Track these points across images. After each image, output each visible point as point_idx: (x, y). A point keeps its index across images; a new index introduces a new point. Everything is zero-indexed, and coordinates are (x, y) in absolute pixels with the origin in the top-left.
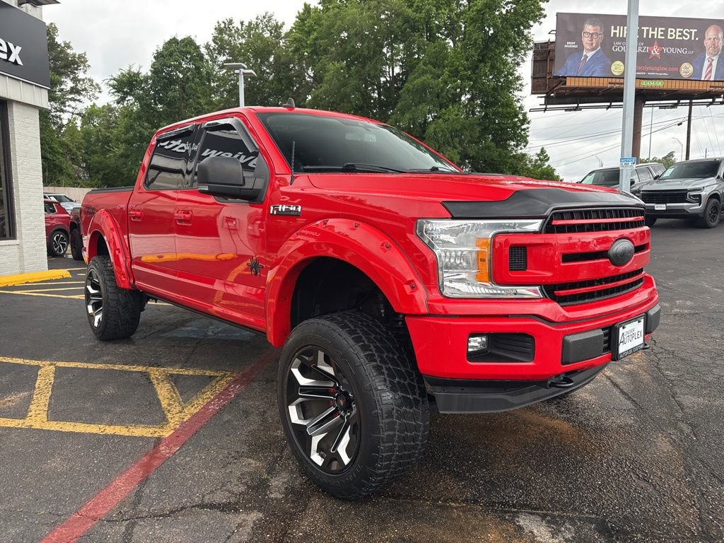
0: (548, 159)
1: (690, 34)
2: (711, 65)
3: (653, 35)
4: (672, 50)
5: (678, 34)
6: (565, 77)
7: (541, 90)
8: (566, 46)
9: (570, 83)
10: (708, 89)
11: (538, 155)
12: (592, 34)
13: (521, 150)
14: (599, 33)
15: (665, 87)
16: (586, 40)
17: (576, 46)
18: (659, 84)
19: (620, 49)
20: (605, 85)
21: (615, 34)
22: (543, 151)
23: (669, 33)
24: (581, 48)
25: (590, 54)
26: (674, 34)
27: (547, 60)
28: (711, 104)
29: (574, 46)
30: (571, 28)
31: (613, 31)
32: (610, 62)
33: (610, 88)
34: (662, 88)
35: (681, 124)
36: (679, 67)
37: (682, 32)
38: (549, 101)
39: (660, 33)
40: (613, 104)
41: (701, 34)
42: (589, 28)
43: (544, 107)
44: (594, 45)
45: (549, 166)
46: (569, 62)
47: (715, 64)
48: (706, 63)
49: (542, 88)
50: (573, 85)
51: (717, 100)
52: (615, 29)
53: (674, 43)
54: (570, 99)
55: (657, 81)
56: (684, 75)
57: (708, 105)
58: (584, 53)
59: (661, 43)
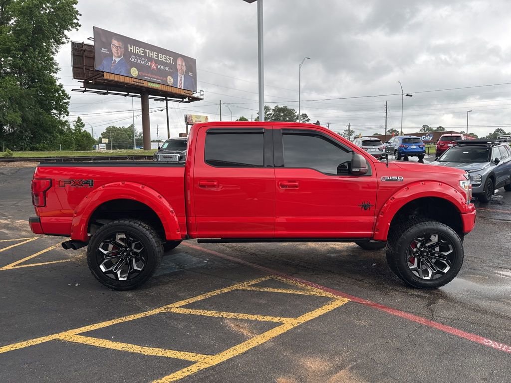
0: (84, 126)
1: (170, 60)
2: (181, 80)
3: (151, 56)
4: (162, 67)
5: (164, 58)
6: (103, 72)
7: (80, 77)
8: (101, 51)
9: (107, 76)
10: (183, 93)
11: (77, 122)
12: (117, 47)
13: (63, 118)
14: (121, 47)
15: (161, 89)
16: (114, 50)
17: (108, 53)
18: (157, 86)
19: (135, 60)
20: (130, 82)
21: (131, 50)
22: (79, 120)
23: (160, 57)
24: (111, 55)
25: (117, 60)
26: (162, 58)
27: (82, 56)
28: (181, 102)
29: (107, 52)
30: (104, 40)
31: (129, 48)
32: (129, 68)
33: (133, 84)
34: (159, 89)
35: (162, 111)
36: (167, 78)
37: (166, 57)
38: (87, 85)
39: (155, 55)
40: (130, 94)
41: (175, 60)
42: (115, 42)
43: (84, 89)
44: (119, 54)
45: (85, 131)
46: (105, 62)
47: (183, 79)
48: (179, 79)
49: (81, 76)
50: (108, 78)
51: (185, 100)
52: (131, 47)
53: (162, 63)
54: (101, 87)
55: (156, 84)
56: (170, 83)
57: (179, 102)
58: (114, 59)
59: (157, 62)
